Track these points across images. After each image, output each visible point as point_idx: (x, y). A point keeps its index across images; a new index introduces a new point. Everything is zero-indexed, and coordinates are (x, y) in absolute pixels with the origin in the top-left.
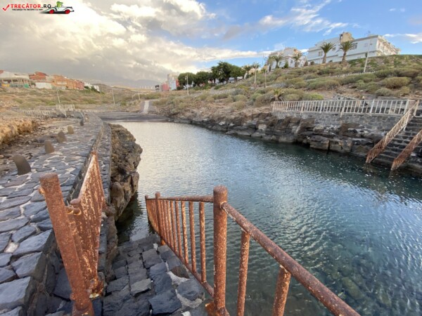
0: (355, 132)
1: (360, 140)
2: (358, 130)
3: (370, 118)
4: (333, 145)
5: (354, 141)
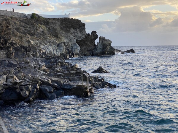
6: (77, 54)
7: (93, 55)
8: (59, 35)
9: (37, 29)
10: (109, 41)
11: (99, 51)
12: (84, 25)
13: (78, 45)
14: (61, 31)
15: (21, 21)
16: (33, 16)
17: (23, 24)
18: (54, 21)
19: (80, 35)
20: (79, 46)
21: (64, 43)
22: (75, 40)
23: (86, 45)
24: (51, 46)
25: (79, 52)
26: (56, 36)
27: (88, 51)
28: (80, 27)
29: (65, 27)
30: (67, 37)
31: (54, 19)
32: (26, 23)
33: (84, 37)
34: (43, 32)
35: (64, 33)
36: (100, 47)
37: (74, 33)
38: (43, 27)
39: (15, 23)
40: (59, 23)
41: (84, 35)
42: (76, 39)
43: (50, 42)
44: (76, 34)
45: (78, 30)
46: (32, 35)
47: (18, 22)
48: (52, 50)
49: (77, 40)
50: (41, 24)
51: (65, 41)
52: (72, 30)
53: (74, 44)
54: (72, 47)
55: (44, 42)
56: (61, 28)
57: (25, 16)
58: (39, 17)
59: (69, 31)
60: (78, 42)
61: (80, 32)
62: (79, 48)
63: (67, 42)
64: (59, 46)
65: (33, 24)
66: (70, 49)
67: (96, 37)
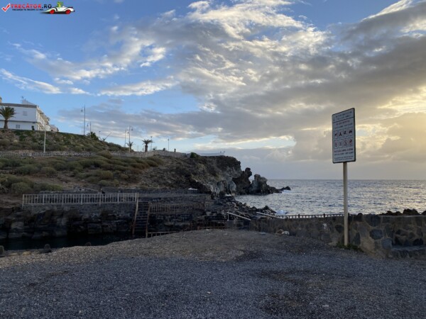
0: (114, 216)
1: (120, 221)
3: (118, 205)
5: (117, 223)
6: (234, 192)
7: (249, 193)
8: (217, 174)
9: (198, 168)
10: (264, 179)
11: (254, 189)
12: (239, 163)
13: (234, 183)
14: (218, 169)
15: (184, 161)
16: (193, 155)
17: (187, 164)
19: (236, 173)
20: (236, 184)
21: (223, 181)
22: (231, 178)
23: (241, 182)
24: (212, 184)
25: (235, 190)
26: (214, 174)
27: (243, 189)
28: (235, 164)
29: (221, 165)
30: (224, 175)
31: (210, 157)
33: (240, 175)
34: (203, 171)
35: (221, 171)
36: (255, 185)
37: (230, 171)
38: (203, 165)
40: (215, 161)
41: (240, 173)
42: (232, 176)
43: (210, 181)
44: (232, 172)
45: (233, 168)
46: (195, 174)
47: (182, 163)
48: (213, 188)
49: (233, 178)
50: (200, 163)
51: (223, 179)
52: (228, 168)
53: (231, 182)
54: (229, 185)
55: (205, 181)
56: (218, 167)
57: (185, 155)
58: (198, 156)
59: (225, 169)
60: (234, 180)
61: (236, 170)
62: (235, 186)
63: (225, 181)
64: (218, 184)
65: (194, 164)
66: (228, 188)
67: (250, 174)
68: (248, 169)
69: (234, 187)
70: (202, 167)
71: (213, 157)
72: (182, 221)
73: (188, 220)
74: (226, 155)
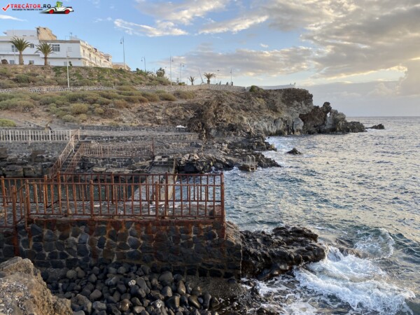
0: (42, 157)
1: (46, 163)
2: (44, 156)
3: (50, 144)
4: (27, 172)
5: (42, 166)
6: (298, 130)
7: (320, 132)
8: (279, 109)
9: (253, 104)
10: (342, 114)
11: (328, 126)
12: (311, 96)
13: (301, 120)
14: (282, 104)
15: (237, 95)
16: (252, 89)
17: (239, 99)
18: (275, 93)
19: (305, 108)
20: (303, 120)
22: (298, 115)
23: (313, 119)
24: (266, 121)
25: (301, 128)
26: (275, 110)
27: (315, 127)
28: (306, 98)
29: (287, 99)
30: (288, 111)
31: (276, 90)
32: (242, 98)
33: (310, 110)
34: (259, 107)
35: (285, 106)
37: (298, 106)
38: (261, 100)
39: (231, 99)
40: (280, 95)
41: (310, 108)
42: (300, 112)
43: (265, 118)
44: (300, 107)
45: (303, 102)
46: (246, 110)
47: (233, 98)
48: (266, 126)
49: (300, 115)
50: (259, 97)
51: (284, 116)
52: (296, 103)
53: (297, 119)
54: (293, 122)
55: (259, 118)
56: (283, 101)
57: (244, 89)
58: (259, 89)
59: (292, 104)
60: (302, 117)
61: (306, 104)
62: (302, 124)
63: (286, 117)
64: (275, 121)
65: (249, 98)
66: (290, 125)
67: (329, 109)
68: (327, 104)
69: (300, 125)
70: (261, 101)
71: (280, 90)
72: (118, 167)
73: (126, 165)
74: (296, 87)
